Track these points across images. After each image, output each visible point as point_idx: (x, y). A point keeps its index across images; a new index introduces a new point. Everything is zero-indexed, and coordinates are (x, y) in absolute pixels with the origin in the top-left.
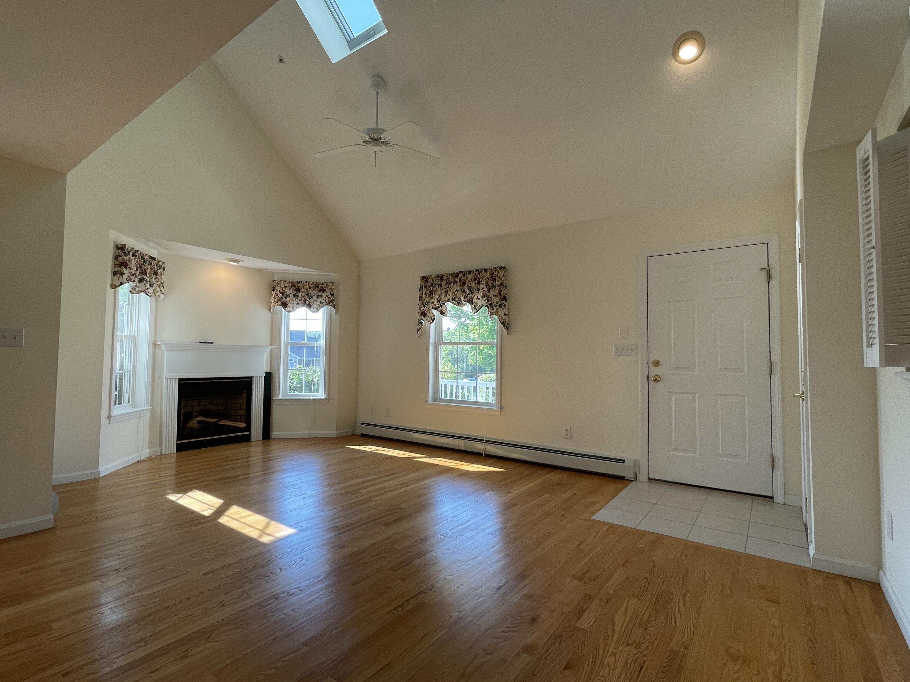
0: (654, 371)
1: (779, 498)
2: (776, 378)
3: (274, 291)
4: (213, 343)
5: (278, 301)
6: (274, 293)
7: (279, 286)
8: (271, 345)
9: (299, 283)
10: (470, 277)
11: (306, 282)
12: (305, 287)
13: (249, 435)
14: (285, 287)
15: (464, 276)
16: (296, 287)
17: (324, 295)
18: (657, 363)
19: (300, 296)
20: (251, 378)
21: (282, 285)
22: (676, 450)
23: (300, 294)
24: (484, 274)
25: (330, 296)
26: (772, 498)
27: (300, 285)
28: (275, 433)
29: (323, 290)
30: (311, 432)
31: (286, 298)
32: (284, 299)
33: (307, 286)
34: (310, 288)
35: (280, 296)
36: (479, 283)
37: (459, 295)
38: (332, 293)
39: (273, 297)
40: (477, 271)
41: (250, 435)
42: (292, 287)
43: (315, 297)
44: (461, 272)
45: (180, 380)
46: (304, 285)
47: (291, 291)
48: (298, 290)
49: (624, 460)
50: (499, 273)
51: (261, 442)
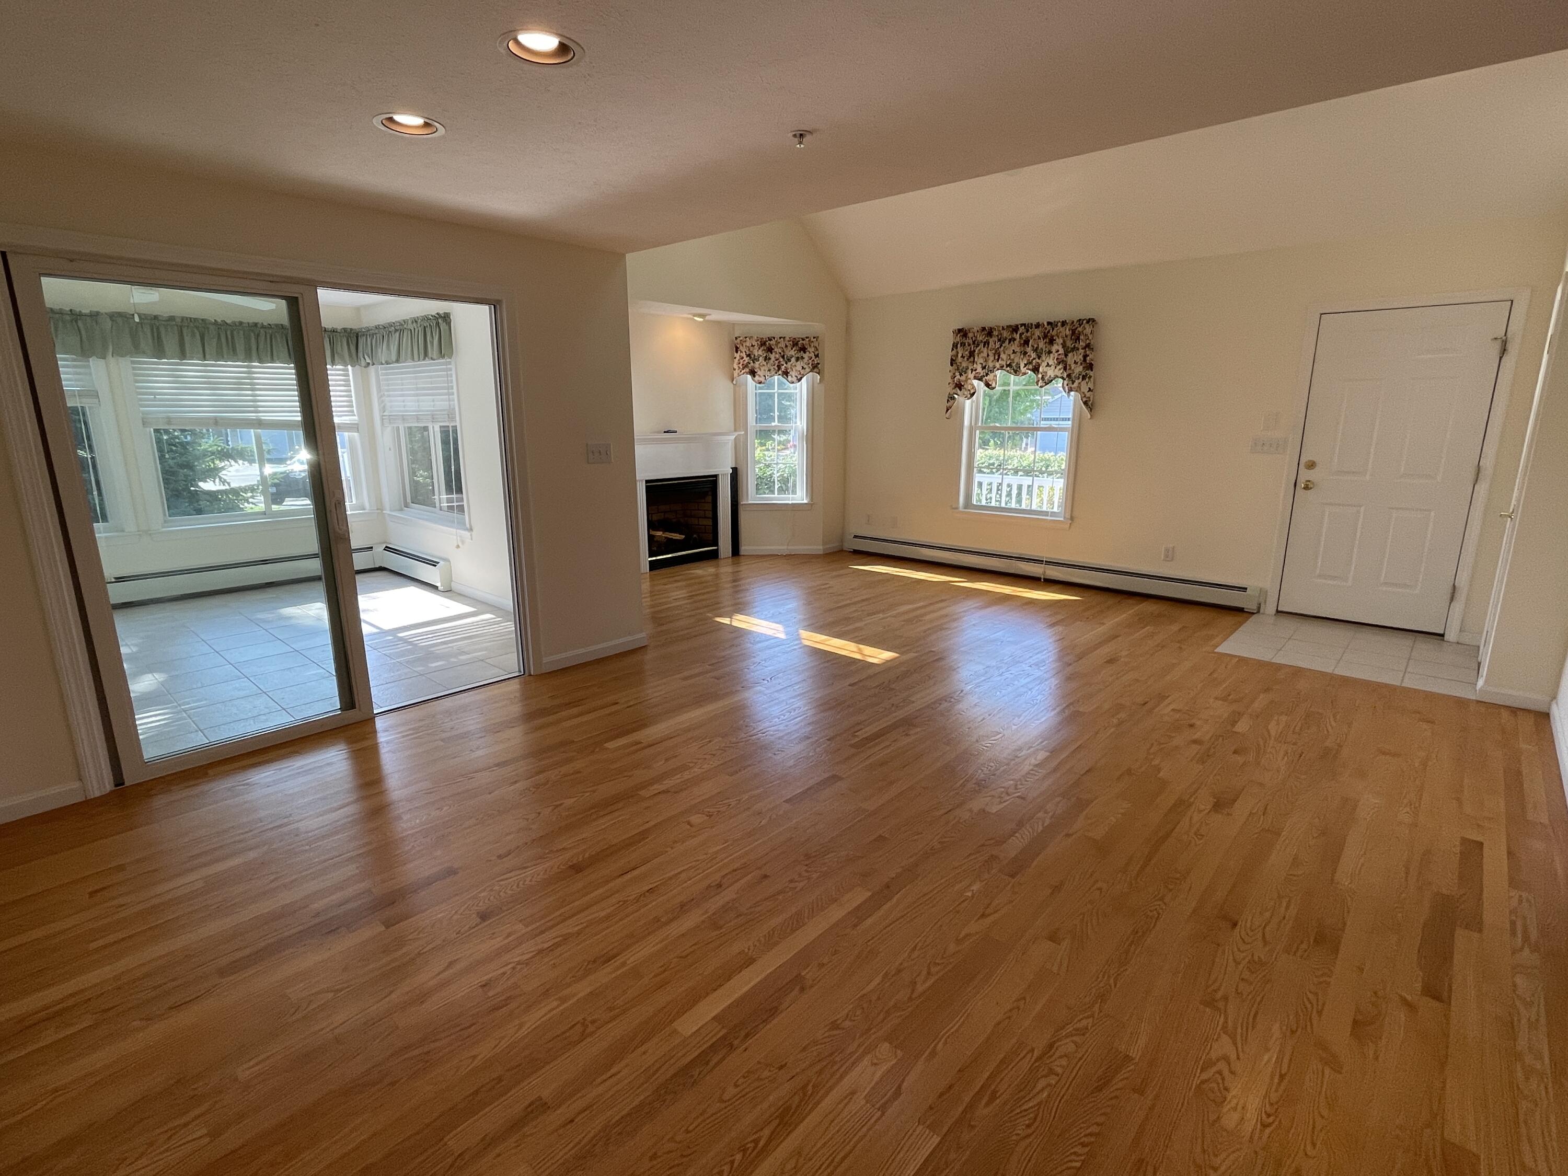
0: (1305, 475)
1: (1451, 636)
2: (1482, 488)
3: (737, 352)
4: (676, 432)
5: (745, 366)
6: (737, 355)
7: (744, 344)
8: (735, 430)
9: (770, 340)
10: (1038, 332)
11: (780, 338)
12: (780, 345)
13: (717, 551)
14: (752, 346)
15: (1027, 331)
16: (767, 345)
17: (806, 356)
18: (1311, 465)
19: (773, 359)
20: (716, 476)
21: (748, 344)
22: (1320, 576)
23: (772, 356)
24: (1061, 329)
25: (814, 357)
26: (1443, 635)
27: (773, 342)
28: (744, 549)
29: (804, 349)
30: (790, 547)
31: (754, 362)
32: (752, 364)
33: (782, 345)
34: (786, 346)
35: (747, 359)
36: (1052, 342)
37: (1016, 360)
38: (816, 353)
39: (736, 361)
40: (1049, 323)
41: (718, 549)
42: (762, 345)
43: (793, 360)
44: (1022, 325)
45: (647, 481)
46: (778, 343)
47: (760, 352)
48: (770, 350)
49: (1246, 589)
50: (1085, 329)
51: (730, 560)
